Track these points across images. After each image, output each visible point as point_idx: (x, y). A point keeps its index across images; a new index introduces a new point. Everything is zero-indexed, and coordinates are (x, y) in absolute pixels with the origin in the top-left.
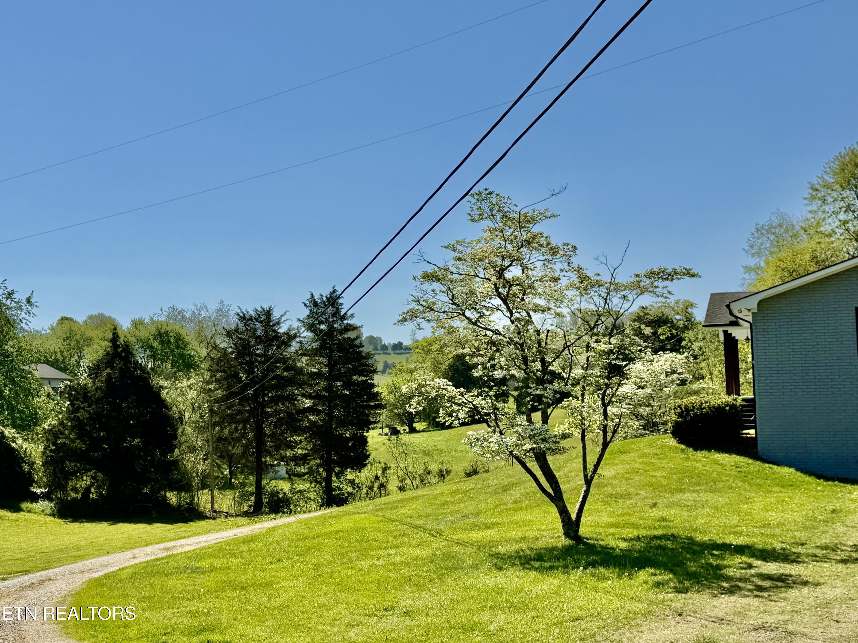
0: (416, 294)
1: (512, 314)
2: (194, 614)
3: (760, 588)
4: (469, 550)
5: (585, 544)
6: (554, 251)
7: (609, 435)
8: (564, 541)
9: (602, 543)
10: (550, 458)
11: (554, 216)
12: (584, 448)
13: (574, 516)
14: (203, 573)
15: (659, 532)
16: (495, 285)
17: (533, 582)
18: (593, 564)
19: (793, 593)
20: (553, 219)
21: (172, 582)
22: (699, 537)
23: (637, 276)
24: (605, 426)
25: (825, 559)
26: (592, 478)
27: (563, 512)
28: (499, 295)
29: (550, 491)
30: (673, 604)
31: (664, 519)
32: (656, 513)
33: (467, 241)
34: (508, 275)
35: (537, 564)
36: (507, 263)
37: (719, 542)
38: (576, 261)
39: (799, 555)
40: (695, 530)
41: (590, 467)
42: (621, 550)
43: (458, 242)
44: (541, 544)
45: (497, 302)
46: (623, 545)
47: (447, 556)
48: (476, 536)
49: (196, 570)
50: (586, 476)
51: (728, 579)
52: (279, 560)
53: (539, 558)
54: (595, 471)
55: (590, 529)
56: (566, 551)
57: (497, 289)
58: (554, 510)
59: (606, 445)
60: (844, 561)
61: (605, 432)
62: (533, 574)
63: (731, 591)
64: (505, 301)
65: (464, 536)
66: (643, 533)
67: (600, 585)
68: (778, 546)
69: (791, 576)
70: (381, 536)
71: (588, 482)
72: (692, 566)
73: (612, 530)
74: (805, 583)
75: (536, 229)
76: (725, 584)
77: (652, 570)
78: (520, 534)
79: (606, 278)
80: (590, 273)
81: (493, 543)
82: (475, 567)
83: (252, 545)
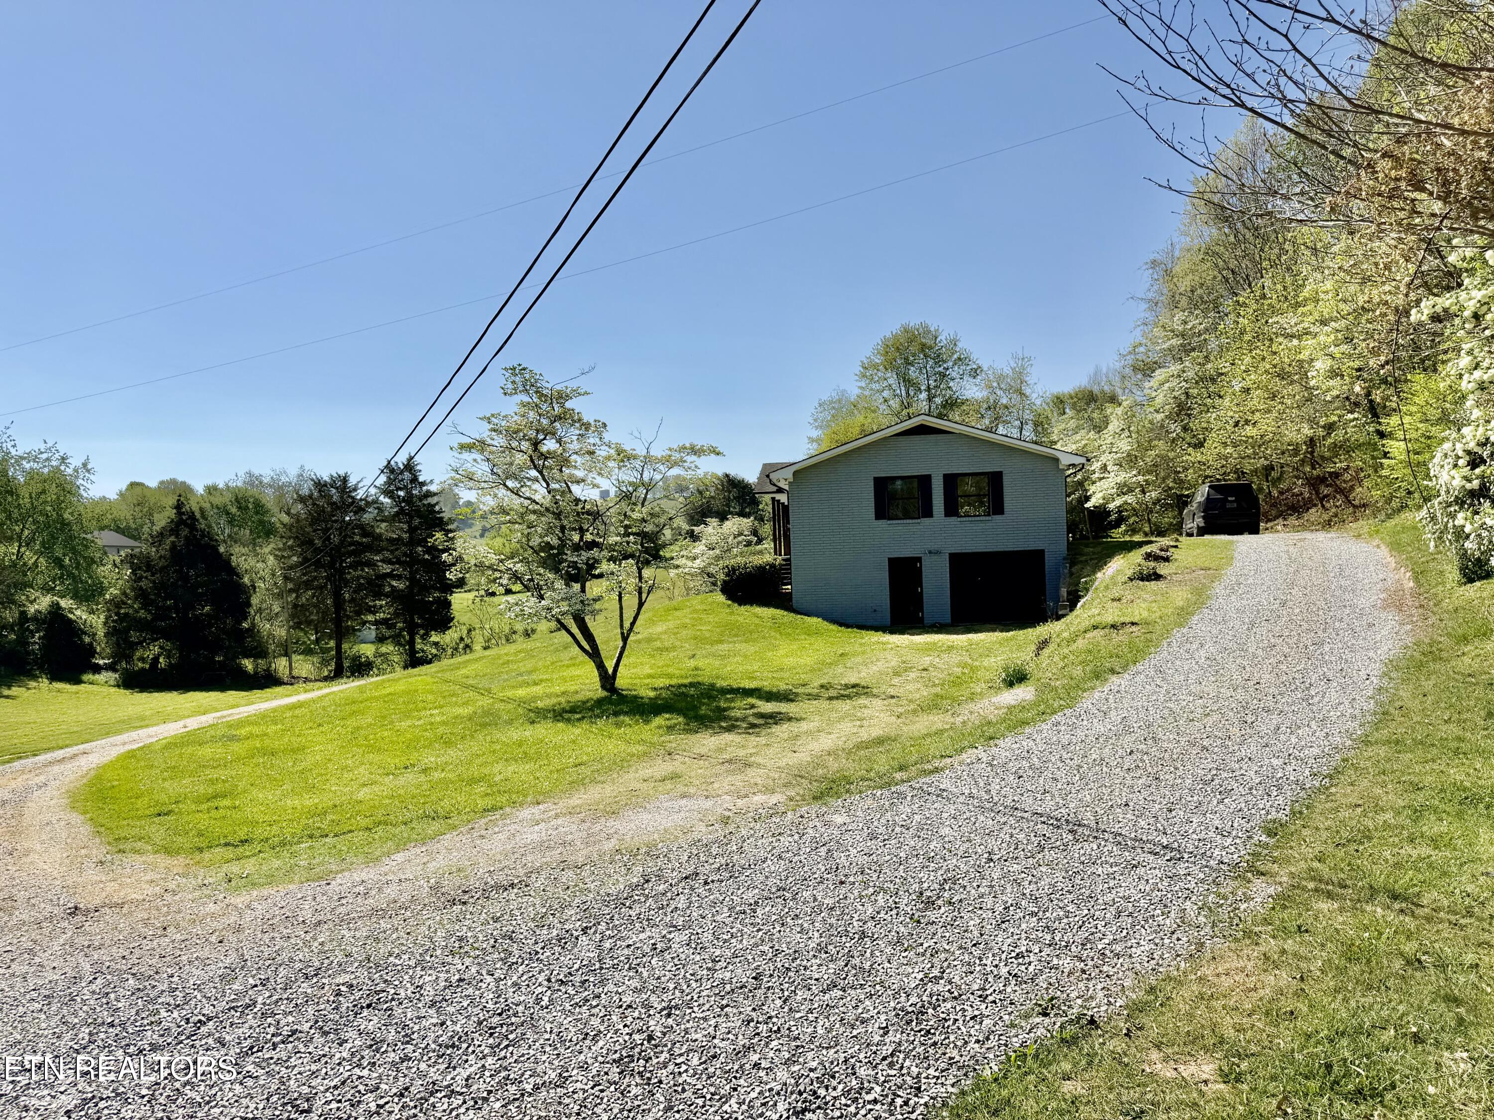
0: (453, 464)
1: (548, 485)
2: (212, 782)
3: (753, 726)
4: (510, 706)
5: (619, 695)
6: (587, 426)
7: (644, 596)
8: (601, 693)
9: (634, 693)
10: (588, 619)
11: (586, 393)
12: (621, 608)
13: (610, 671)
14: (239, 740)
15: (686, 681)
16: (531, 457)
17: (557, 733)
18: (616, 714)
19: (776, 729)
20: (586, 397)
21: (207, 751)
22: (721, 683)
23: (670, 449)
24: (640, 588)
25: (817, 697)
26: (628, 635)
27: (601, 666)
28: (535, 467)
29: (587, 647)
30: (669, 745)
31: (696, 669)
32: (692, 663)
33: (502, 414)
34: (544, 449)
35: (566, 716)
36: (541, 437)
37: (735, 686)
38: (607, 436)
39: (797, 694)
40: (718, 678)
41: (627, 625)
42: (650, 699)
43: (493, 415)
44: (580, 697)
45: (534, 473)
46: (652, 694)
47: (487, 713)
48: (521, 692)
49: (233, 738)
50: (622, 634)
51: (730, 718)
52: (319, 725)
53: (573, 710)
54: (631, 629)
55: (629, 681)
56: (600, 702)
57: (532, 461)
58: (592, 665)
59: (641, 604)
60: (830, 698)
61: (640, 593)
62: (560, 725)
63: (730, 729)
64: (541, 473)
65: (510, 693)
66: (674, 682)
67: (616, 731)
68: (783, 687)
69: (780, 713)
70: (430, 697)
71: (625, 639)
72: (703, 710)
73: (647, 681)
74: (790, 719)
75: (568, 405)
76: (724, 724)
77: (667, 716)
78: (562, 689)
79: (641, 451)
80: (627, 447)
81: (534, 699)
82: (510, 722)
83: (297, 712)
